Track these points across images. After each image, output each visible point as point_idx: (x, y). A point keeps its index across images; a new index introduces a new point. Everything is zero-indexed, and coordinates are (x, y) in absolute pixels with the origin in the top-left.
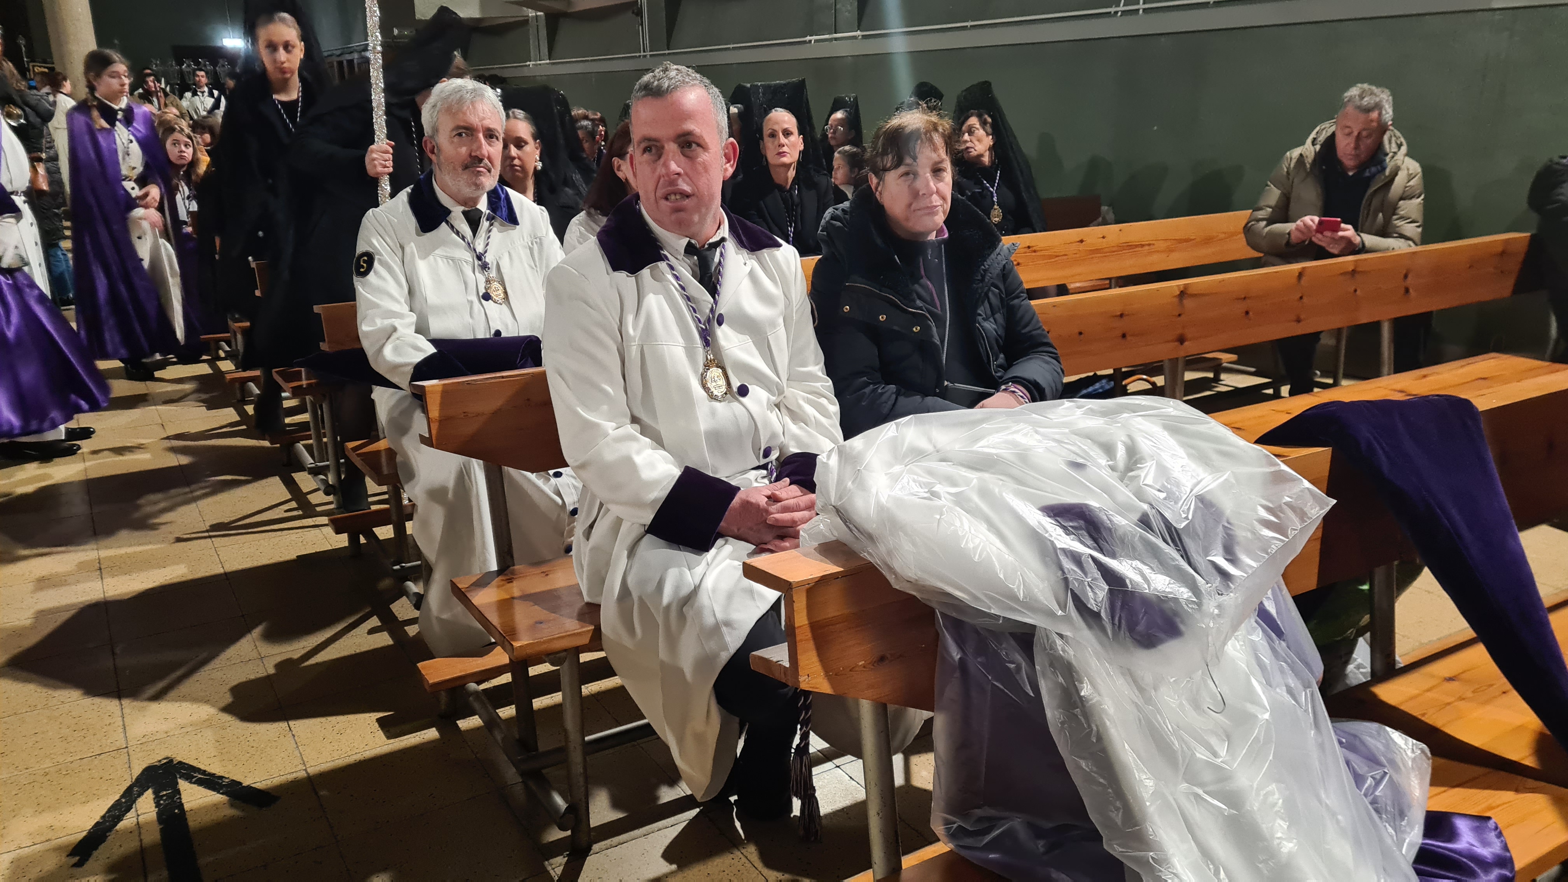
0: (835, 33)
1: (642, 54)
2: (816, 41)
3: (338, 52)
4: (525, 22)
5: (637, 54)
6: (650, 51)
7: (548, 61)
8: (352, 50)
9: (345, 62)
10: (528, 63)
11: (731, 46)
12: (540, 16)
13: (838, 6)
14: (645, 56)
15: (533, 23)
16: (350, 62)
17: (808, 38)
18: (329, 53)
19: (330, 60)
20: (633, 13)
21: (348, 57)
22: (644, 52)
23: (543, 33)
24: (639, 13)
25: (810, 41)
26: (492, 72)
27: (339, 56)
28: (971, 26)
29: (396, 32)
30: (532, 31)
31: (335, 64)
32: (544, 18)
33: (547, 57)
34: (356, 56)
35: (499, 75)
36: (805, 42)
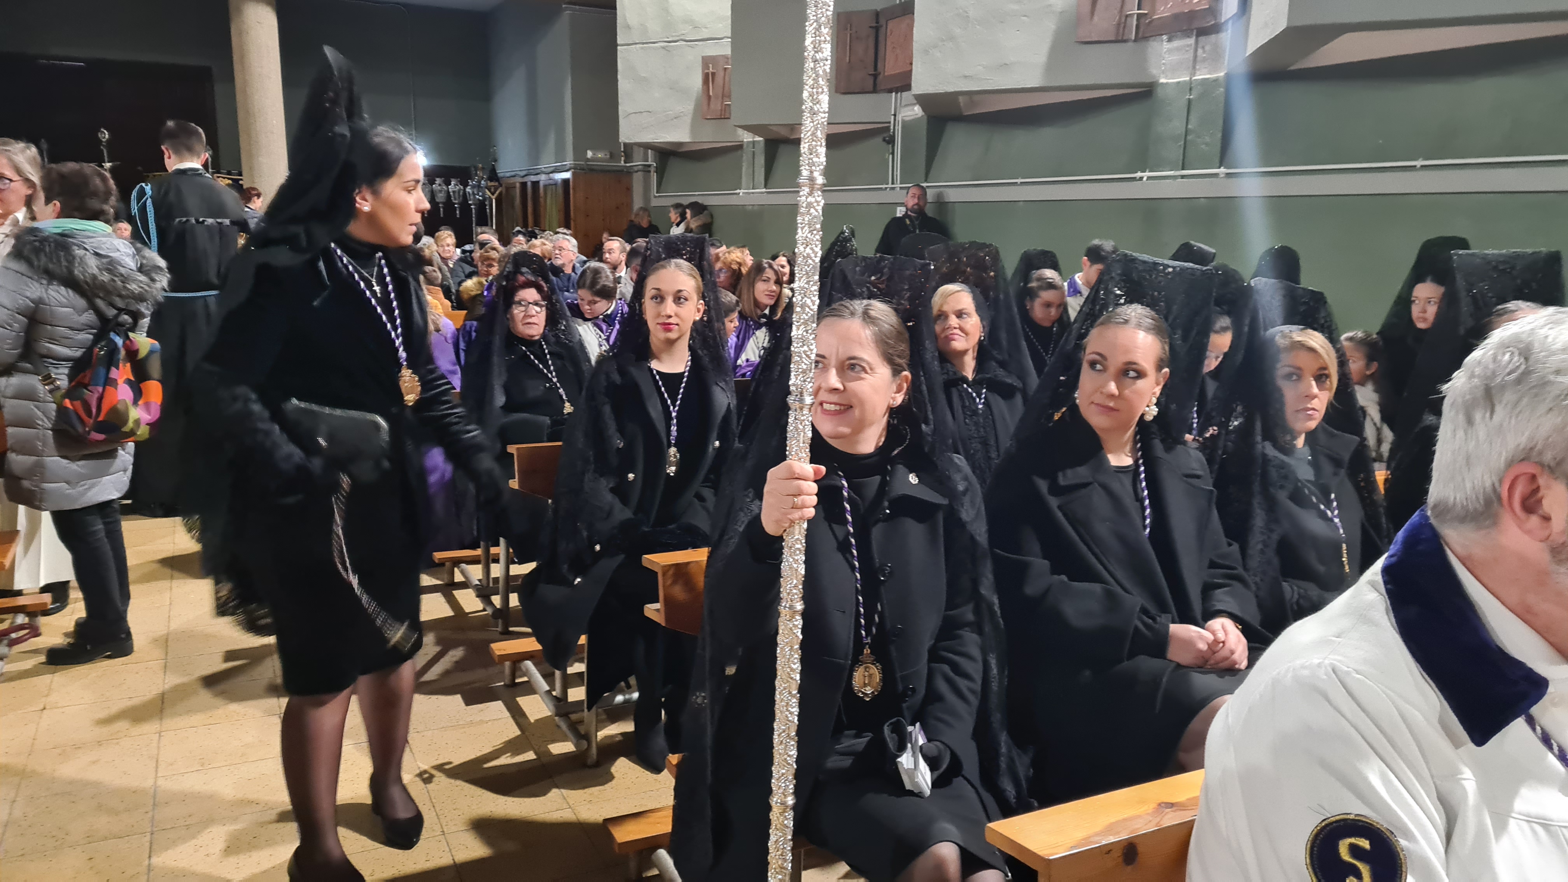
0: (1183, 169)
1: (890, 186)
2: (1149, 178)
3: (524, 173)
4: (739, 147)
5: (884, 186)
6: (901, 184)
7: (764, 190)
8: (538, 171)
9: (529, 184)
10: (738, 191)
11: (1019, 181)
12: (758, 142)
13: (1189, 138)
14: (893, 189)
15: (748, 151)
16: (536, 184)
17: (1139, 174)
18: (513, 173)
19: (512, 180)
20: (884, 140)
21: (534, 178)
22: (893, 183)
23: (761, 160)
24: (891, 141)
25: (1141, 178)
26: (693, 200)
27: (523, 177)
28: (1422, 166)
29: (590, 154)
30: (746, 157)
31: (518, 185)
32: (762, 145)
33: (763, 185)
34: (543, 178)
35: (700, 202)
36: (1134, 179)
